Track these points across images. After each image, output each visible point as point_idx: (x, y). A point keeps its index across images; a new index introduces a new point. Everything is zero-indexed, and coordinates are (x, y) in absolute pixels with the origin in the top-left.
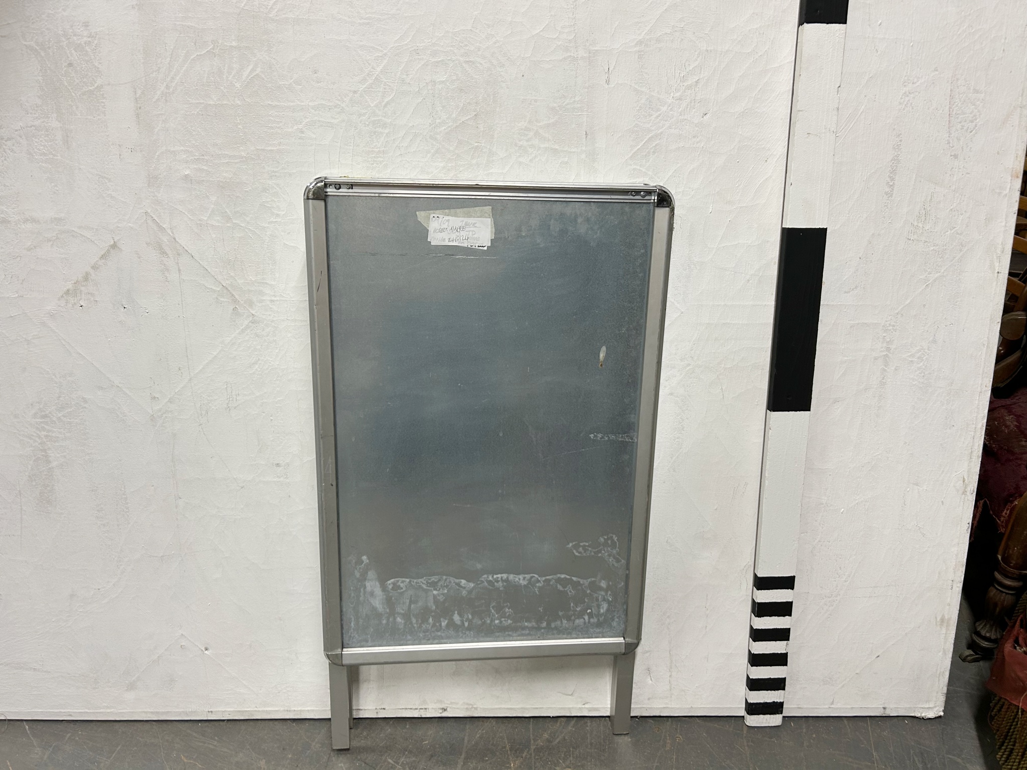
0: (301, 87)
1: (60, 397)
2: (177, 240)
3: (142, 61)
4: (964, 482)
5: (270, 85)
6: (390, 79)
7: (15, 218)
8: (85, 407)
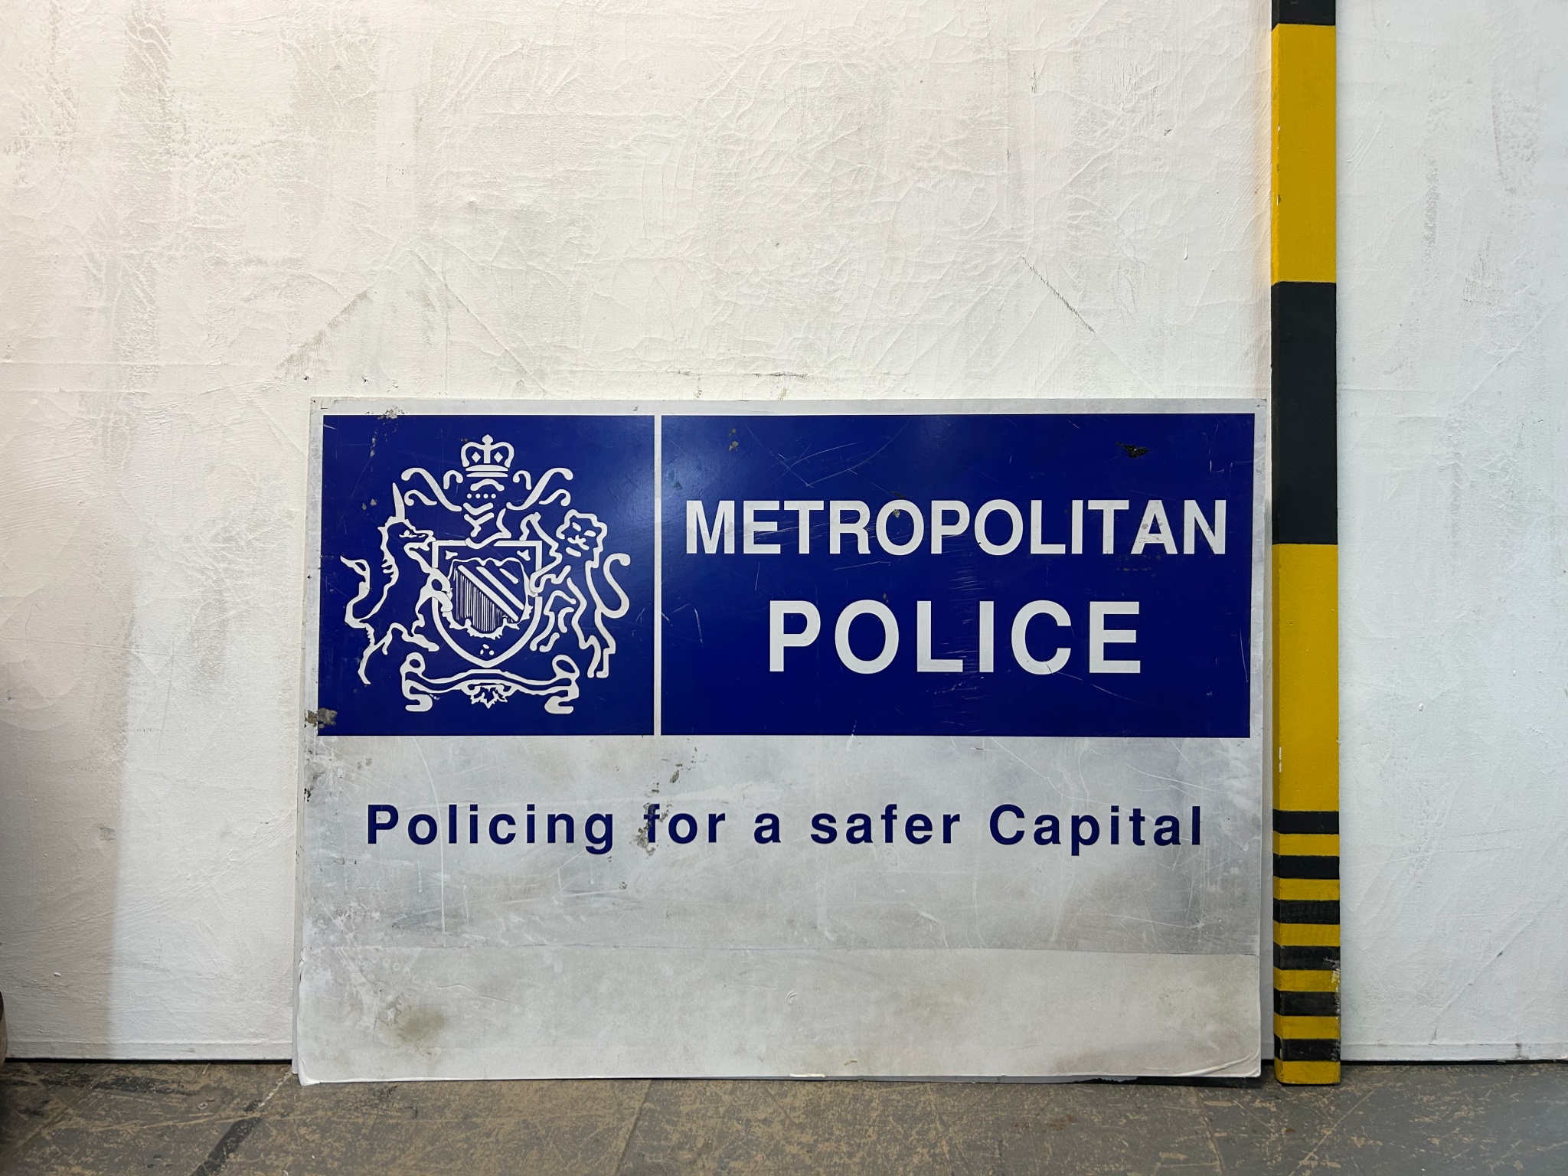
0: (630, 94)
1: (255, 510)
2: (450, 287)
6: (746, 85)
7: (235, 259)
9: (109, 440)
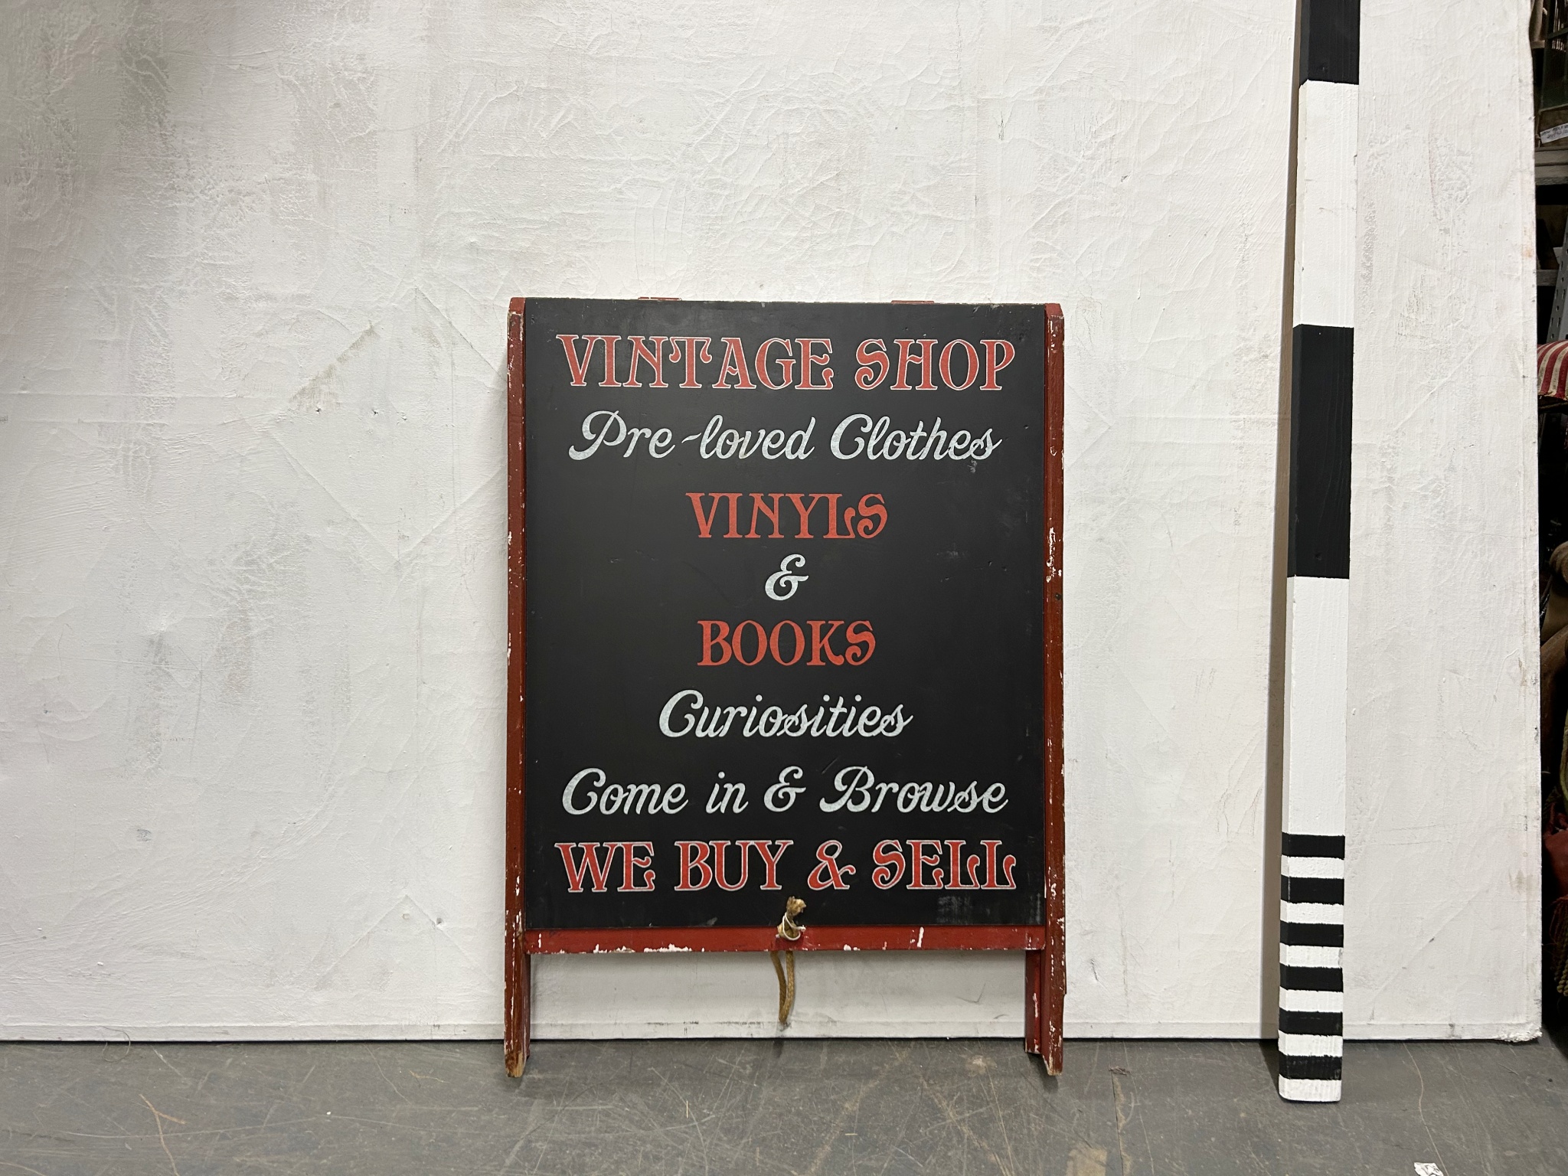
0: (622, 138)
2: (453, 324)
3: (428, 103)
4: (1520, 667)
5: (584, 135)
6: (732, 130)
7: (245, 294)
8: (307, 550)
9: (130, 469)
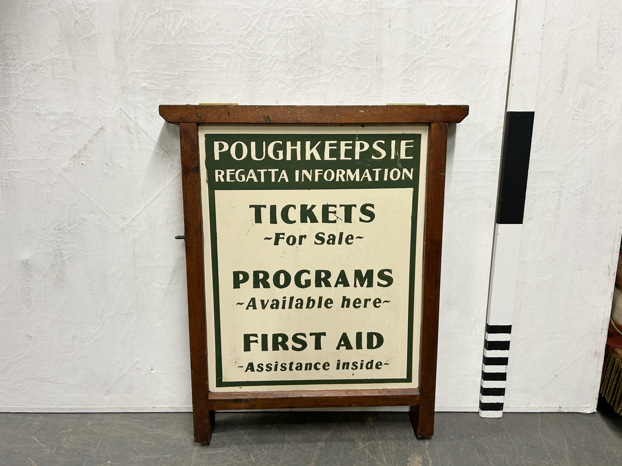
0: (210, 33)
1: (69, 218)
2: (138, 124)
4: (608, 268)
5: (192, 33)
6: (261, 28)
7: (44, 113)
9: (4, 191)
